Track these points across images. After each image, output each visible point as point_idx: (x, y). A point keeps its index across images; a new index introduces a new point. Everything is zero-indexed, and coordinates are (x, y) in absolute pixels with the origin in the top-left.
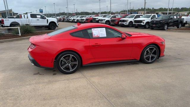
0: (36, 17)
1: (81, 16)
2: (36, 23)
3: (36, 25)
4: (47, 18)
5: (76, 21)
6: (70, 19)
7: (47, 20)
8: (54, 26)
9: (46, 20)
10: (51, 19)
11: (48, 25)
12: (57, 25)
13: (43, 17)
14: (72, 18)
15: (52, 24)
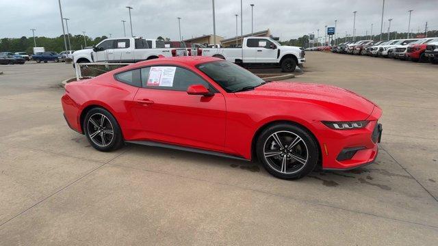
0: (257, 46)
1: (405, 42)
2: (254, 58)
3: (254, 62)
4: (279, 47)
5: (385, 53)
6: (372, 49)
7: (279, 51)
8: (292, 65)
9: (276, 50)
10: (287, 50)
11: (278, 62)
12: (299, 62)
13: (270, 46)
14: (378, 46)
15: (289, 59)
